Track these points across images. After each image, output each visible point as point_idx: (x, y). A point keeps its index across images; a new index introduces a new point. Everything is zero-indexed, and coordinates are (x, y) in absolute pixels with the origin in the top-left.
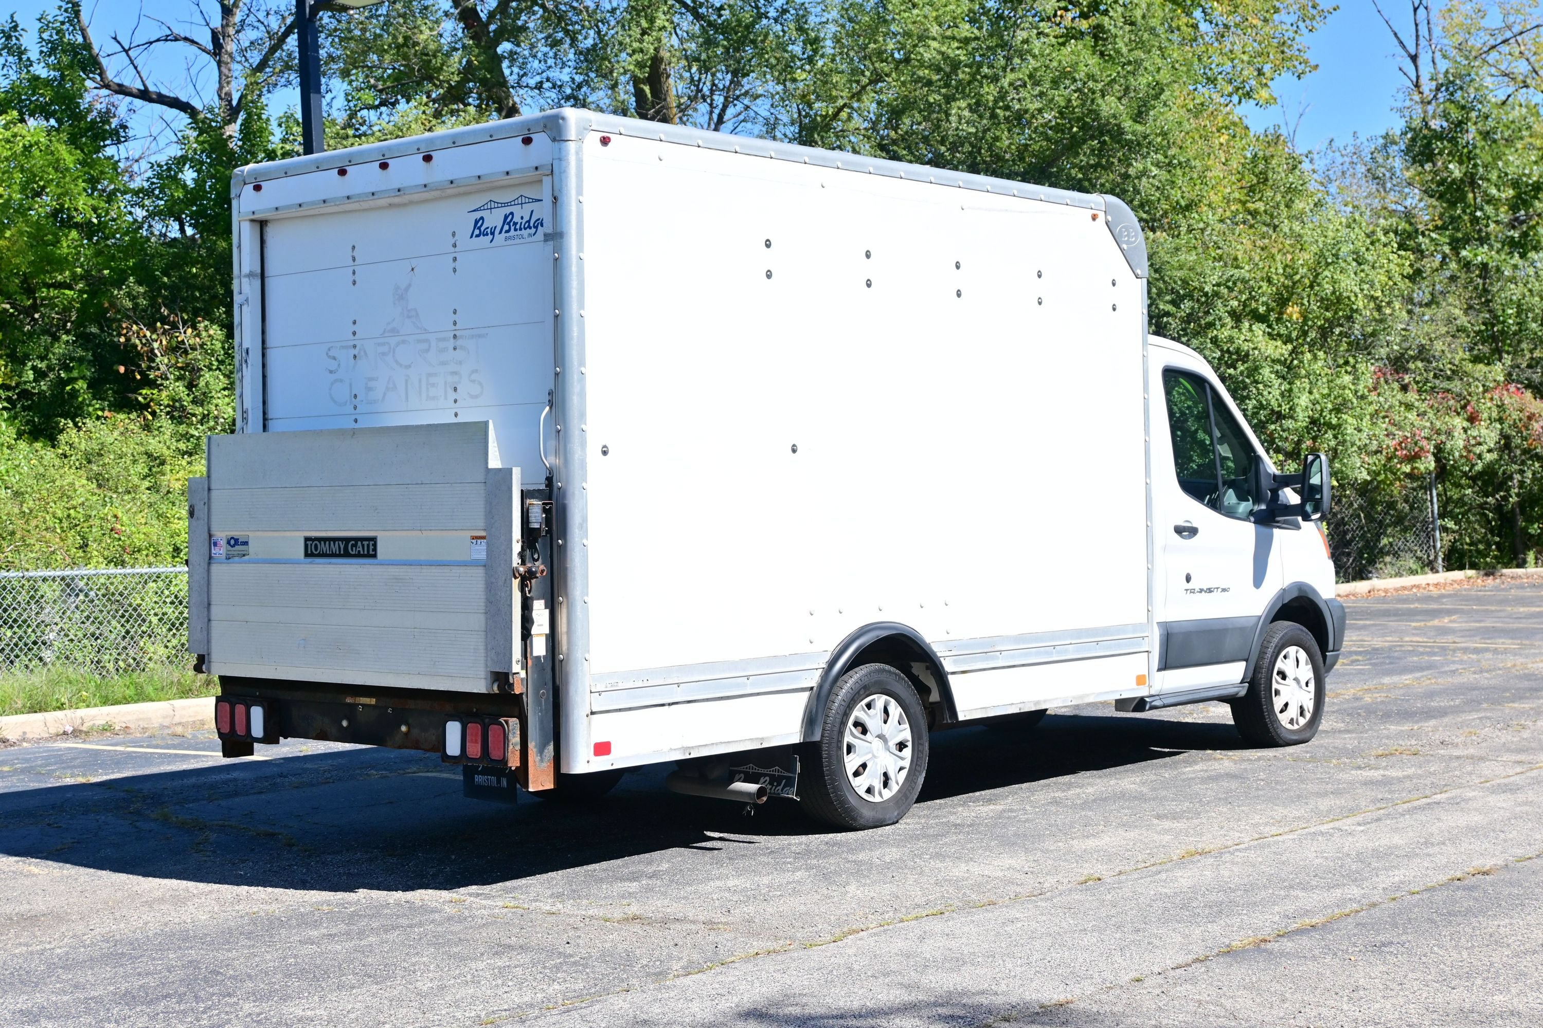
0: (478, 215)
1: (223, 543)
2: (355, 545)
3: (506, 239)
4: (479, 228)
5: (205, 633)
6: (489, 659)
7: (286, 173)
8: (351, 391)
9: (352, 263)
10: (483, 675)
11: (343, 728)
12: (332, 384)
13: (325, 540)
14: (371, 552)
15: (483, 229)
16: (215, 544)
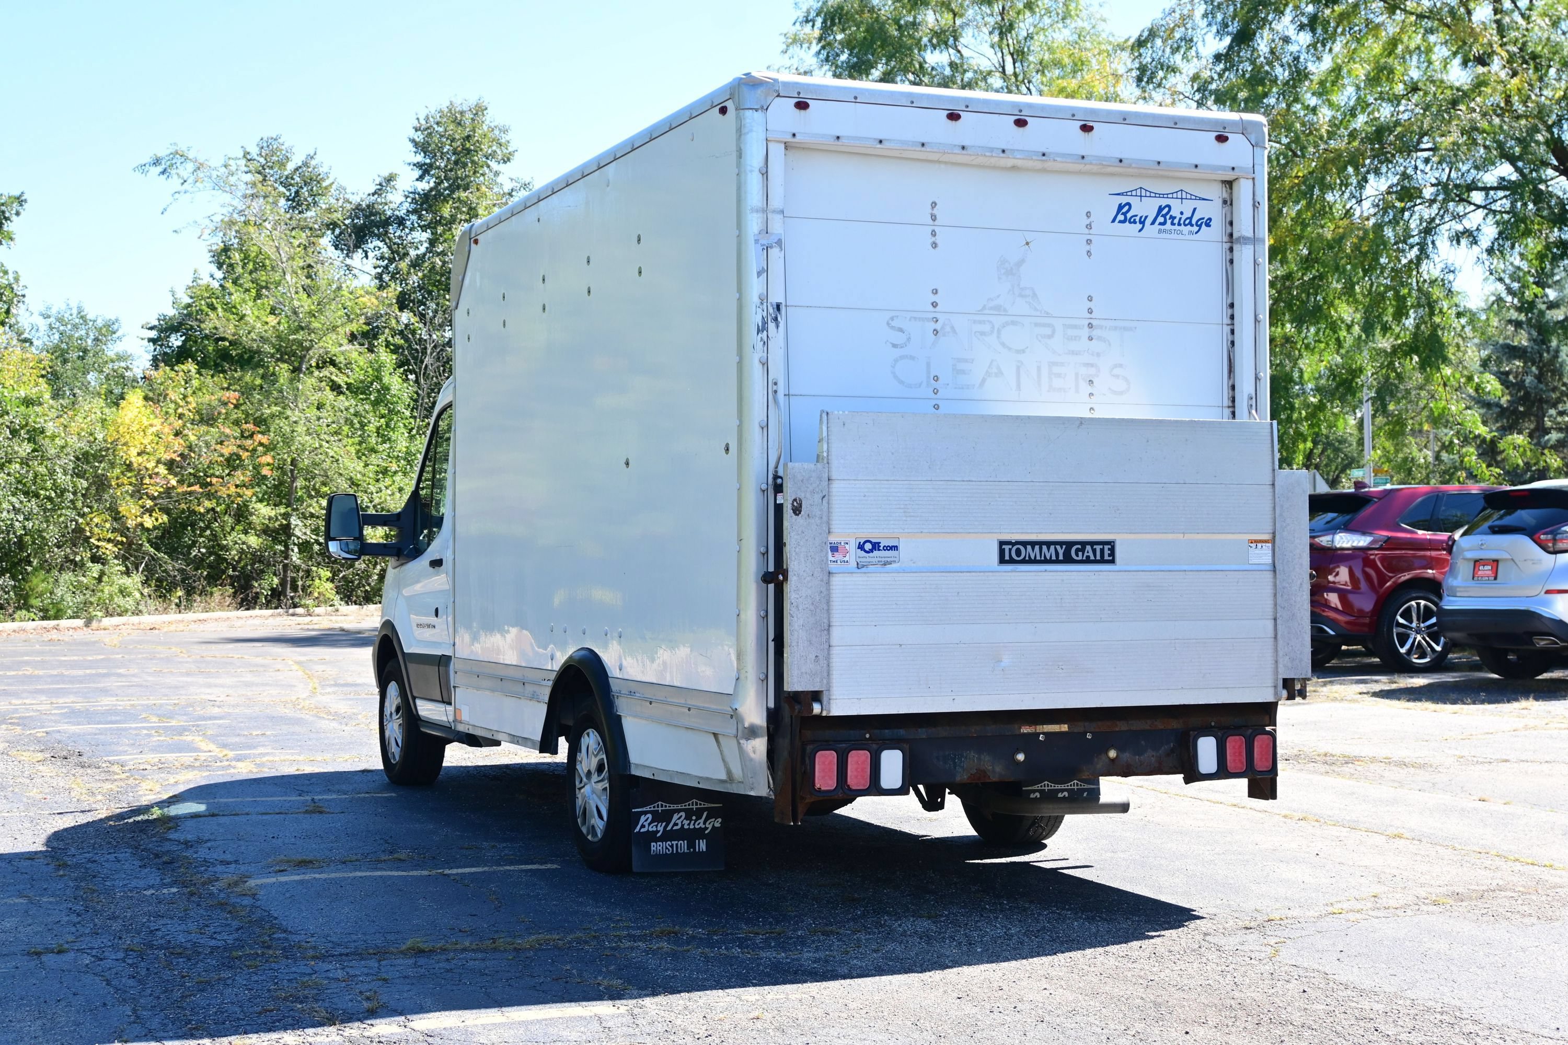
0: (1124, 200)
1: (852, 547)
2: (1083, 550)
3: (1160, 231)
4: (1125, 214)
5: (823, 662)
6: (1280, 666)
7: (856, 98)
8: (928, 372)
9: (931, 222)
10: (1270, 683)
11: (1018, 763)
12: (896, 361)
13: (1033, 544)
14: (1106, 557)
15: (1129, 215)
16: (834, 549)
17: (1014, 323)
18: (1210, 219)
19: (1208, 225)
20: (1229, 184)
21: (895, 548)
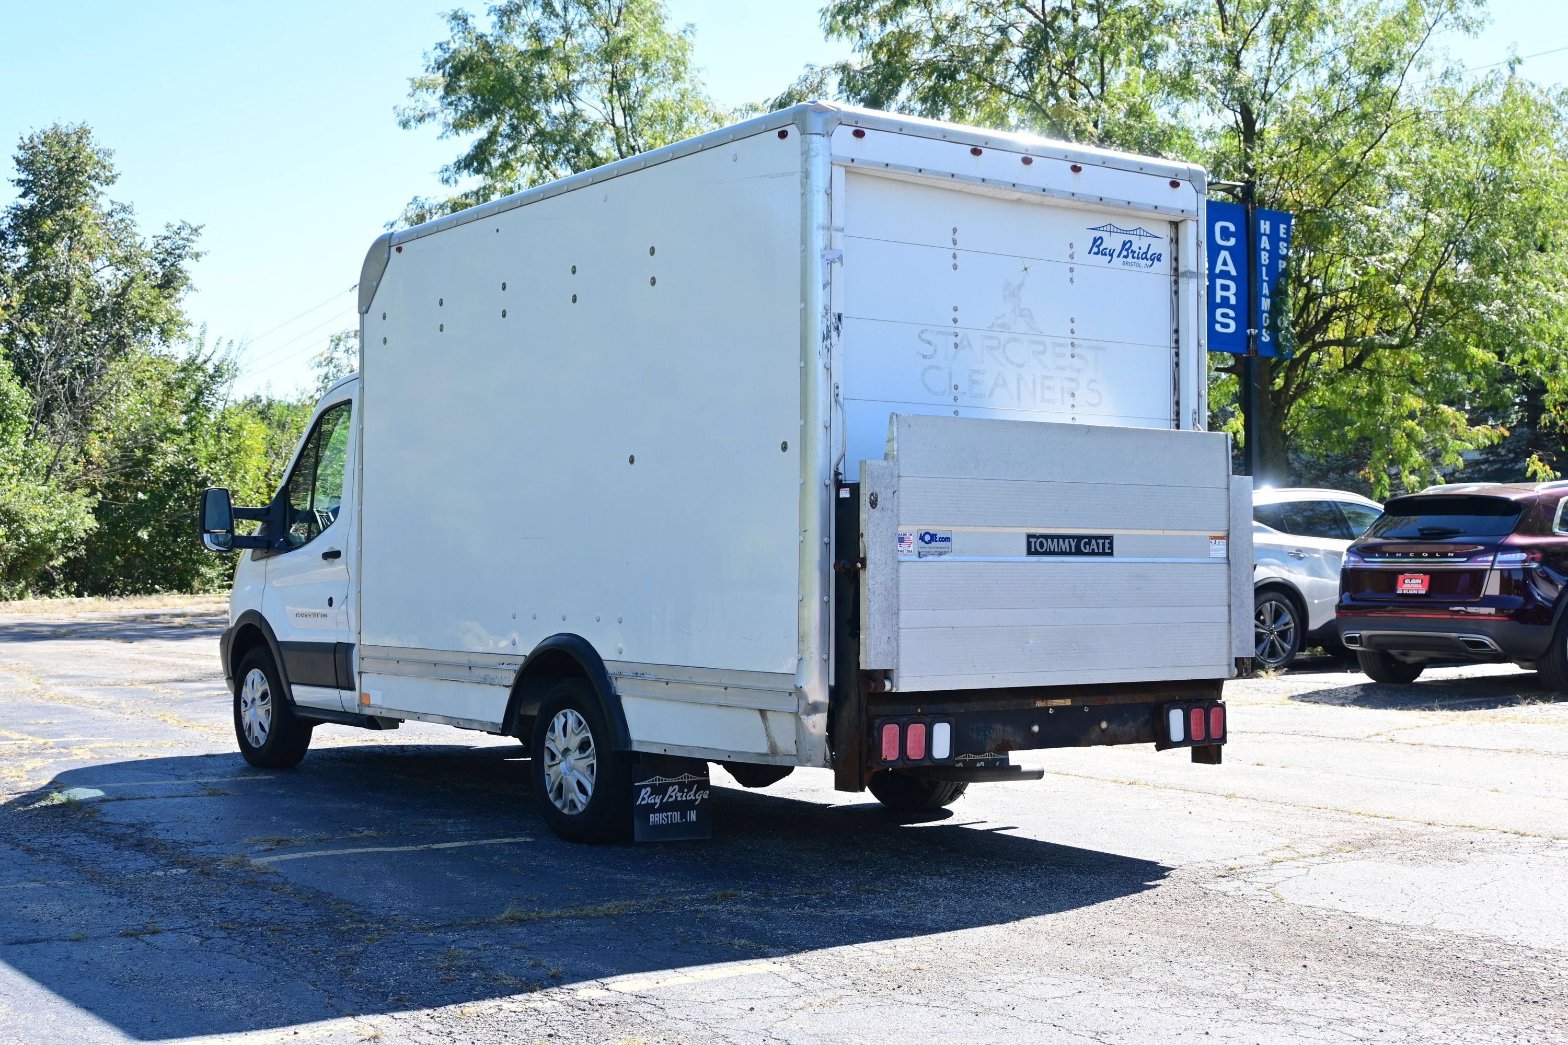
0: (1098, 234)
1: (914, 538)
2: (1089, 543)
3: (1124, 263)
4: (1098, 247)
5: (894, 643)
6: (1233, 646)
7: (901, 130)
8: (950, 381)
9: (953, 246)
10: (1225, 662)
11: (1033, 733)
12: (925, 370)
13: (1053, 537)
14: (1107, 550)
15: (1101, 248)
16: (901, 540)
17: (1015, 340)
18: (1160, 255)
19: (1159, 260)
20: (1175, 225)
21: (947, 539)
